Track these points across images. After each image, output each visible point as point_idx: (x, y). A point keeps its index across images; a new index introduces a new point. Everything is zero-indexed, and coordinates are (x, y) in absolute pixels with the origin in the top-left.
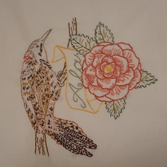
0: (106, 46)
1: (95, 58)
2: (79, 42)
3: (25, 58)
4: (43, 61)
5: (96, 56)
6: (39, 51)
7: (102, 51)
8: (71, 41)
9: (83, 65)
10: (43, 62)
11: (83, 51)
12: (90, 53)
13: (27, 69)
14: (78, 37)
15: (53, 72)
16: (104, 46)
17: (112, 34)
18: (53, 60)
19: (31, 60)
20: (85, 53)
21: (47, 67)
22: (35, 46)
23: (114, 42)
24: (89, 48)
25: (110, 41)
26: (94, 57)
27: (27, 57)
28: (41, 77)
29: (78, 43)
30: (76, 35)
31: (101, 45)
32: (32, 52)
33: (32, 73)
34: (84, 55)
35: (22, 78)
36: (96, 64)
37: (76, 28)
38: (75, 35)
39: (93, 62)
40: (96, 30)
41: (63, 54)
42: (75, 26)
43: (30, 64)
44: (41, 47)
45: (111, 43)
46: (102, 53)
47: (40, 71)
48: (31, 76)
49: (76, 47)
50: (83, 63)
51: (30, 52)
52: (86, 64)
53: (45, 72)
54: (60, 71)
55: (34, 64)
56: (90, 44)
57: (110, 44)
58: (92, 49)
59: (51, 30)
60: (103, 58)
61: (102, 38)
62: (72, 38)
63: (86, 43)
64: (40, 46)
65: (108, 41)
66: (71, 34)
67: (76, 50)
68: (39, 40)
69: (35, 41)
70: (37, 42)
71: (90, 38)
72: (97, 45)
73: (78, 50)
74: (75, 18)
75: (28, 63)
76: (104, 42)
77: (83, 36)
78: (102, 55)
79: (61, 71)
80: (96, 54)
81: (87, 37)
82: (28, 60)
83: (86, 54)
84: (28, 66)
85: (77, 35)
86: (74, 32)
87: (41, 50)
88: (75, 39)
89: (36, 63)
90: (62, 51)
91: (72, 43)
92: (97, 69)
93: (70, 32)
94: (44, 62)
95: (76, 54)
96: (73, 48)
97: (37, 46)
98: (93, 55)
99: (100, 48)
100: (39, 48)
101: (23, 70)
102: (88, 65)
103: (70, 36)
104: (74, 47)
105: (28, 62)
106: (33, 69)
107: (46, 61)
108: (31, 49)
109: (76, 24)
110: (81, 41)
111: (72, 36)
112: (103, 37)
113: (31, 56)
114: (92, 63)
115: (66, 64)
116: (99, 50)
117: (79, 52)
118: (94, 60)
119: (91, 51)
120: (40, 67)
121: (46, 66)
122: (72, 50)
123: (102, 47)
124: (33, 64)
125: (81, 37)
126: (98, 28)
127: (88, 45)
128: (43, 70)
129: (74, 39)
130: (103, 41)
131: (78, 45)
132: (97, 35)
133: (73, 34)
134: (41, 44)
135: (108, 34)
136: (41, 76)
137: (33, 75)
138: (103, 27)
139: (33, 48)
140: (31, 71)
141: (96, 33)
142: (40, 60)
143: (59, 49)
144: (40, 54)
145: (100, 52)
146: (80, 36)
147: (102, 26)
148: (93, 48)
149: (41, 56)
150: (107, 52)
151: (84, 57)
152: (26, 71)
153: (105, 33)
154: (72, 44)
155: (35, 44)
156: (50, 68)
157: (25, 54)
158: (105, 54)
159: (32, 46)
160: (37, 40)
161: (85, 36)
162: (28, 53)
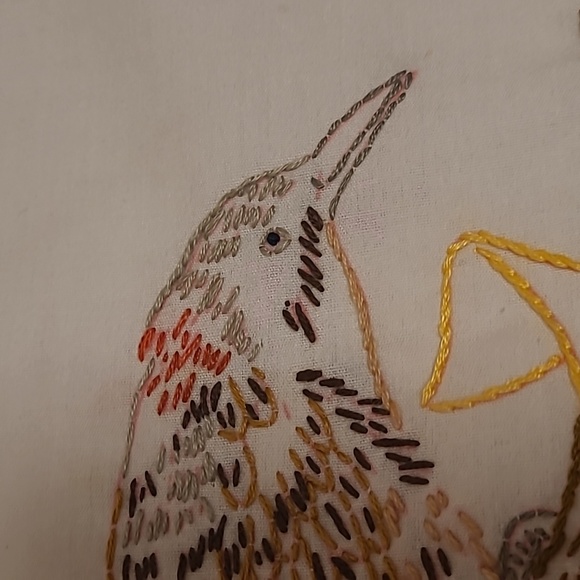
3: (151, 353)
4: (336, 384)
6: (291, 287)
10: (331, 402)
13: (170, 469)
15: (448, 519)
18: (435, 387)
19: (207, 378)
21: (376, 456)
22: (252, 236)
27: (173, 346)
28: (315, 560)
32: (223, 299)
33: (220, 507)
35: (120, 554)
41: (551, 321)
43: (197, 412)
44: (309, 242)
47: (301, 493)
48: (214, 539)
51: (196, 297)
53: (357, 505)
54: (527, 516)
55: (239, 414)
59: (401, 82)
64: (296, 231)
68: (287, 176)
69: (248, 187)
70: (270, 201)
75: (183, 407)
79: (542, 513)
82: (181, 376)
84: (183, 434)
87: (312, 278)
89: (263, 411)
90: (529, 294)
94: (347, 403)
97: (273, 238)
100: (291, 256)
101: (137, 472)
105: (183, 393)
106: (229, 470)
107: (367, 392)
108: (214, 268)
113: (211, 331)
120: (304, 451)
121: (364, 442)
124: (227, 421)
128: (339, 487)
134: (313, 221)
136: (316, 545)
137: (230, 538)
139: (228, 250)
140: (212, 491)
142: (305, 376)
143: (502, 270)
144: (297, 320)
149: (311, 336)
152: (162, 483)
155: (248, 216)
156: (414, 471)
157: (156, 311)
159: (217, 236)
160: (269, 176)
162: (176, 306)
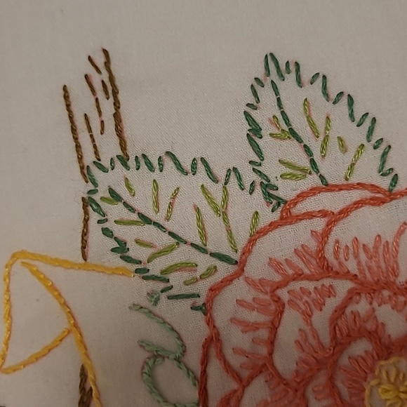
0: (345, 212)
1: (280, 313)
2: (150, 214)
5: (283, 294)
7: (322, 258)
8: (99, 210)
9: (204, 372)
11: (186, 275)
12: (240, 284)
14: (141, 179)
16: (333, 218)
17: (367, 123)
18: (4, 357)
20: (203, 288)
23: (395, 179)
24: (226, 249)
25: (367, 171)
26: (273, 307)
29: (145, 220)
30: (124, 160)
31: (310, 215)
34: (200, 302)
36: (296, 354)
37: (117, 116)
38: (118, 164)
39: (272, 343)
40: (253, 113)
42: (108, 106)
45: (373, 188)
46: (326, 270)
49: (135, 251)
50: (205, 361)
52: (227, 367)
56: (225, 220)
57: (367, 194)
58: (247, 251)
60: (341, 310)
61: (306, 163)
62: (103, 192)
63: (197, 210)
65: (354, 180)
66: (89, 158)
67: (143, 273)
71: (221, 174)
72: (276, 216)
73: (156, 268)
74: (105, 52)
76: (327, 187)
77: (169, 163)
78: (327, 282)
80: (280, 286)
81: (200, 166)
83: (215, 290)
85: (132, 163)
86: (110, 147)
88: (122, 191)
90: (52, 289)
91: (106, 225)
92: (310, 395)
93: (78, 147)
95: (145, 302)
96: (116, 260)
98: (261, 296)
99: (299, 235)
102: (245, 374)
103: (86, 173)
104: (121, 248)
109: (112, 89)
110: (164, 206)
111: (95, 171)
112: (307, 150)
114: (264, 351)
115: (90, 376)
116: (301, 252)
117: (162, 285)
118: (274, 328)
119: (241, 265)
122: (115, 271)
123: (319, 224)
125: (156, 175)
126: (266, 94)
127: (214, 223)
129: (115, 196)
130: (313, 180)
131: (148, 232)
132: (265, 143)
133: (106, 162)
135: (342, 126)
138: (299, 82)
141: (255, 131)
145: (307, 263)
146: (150, 167)
147: (292, 77)
148: (252, 241)
150: (356, 256)
151: (199, 314)
153: (320, 125)
154: (107, 232)
158: (347, 275)
161: (187, 165)
